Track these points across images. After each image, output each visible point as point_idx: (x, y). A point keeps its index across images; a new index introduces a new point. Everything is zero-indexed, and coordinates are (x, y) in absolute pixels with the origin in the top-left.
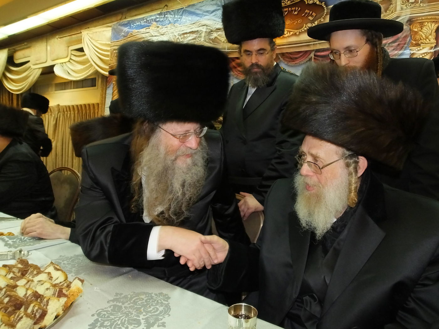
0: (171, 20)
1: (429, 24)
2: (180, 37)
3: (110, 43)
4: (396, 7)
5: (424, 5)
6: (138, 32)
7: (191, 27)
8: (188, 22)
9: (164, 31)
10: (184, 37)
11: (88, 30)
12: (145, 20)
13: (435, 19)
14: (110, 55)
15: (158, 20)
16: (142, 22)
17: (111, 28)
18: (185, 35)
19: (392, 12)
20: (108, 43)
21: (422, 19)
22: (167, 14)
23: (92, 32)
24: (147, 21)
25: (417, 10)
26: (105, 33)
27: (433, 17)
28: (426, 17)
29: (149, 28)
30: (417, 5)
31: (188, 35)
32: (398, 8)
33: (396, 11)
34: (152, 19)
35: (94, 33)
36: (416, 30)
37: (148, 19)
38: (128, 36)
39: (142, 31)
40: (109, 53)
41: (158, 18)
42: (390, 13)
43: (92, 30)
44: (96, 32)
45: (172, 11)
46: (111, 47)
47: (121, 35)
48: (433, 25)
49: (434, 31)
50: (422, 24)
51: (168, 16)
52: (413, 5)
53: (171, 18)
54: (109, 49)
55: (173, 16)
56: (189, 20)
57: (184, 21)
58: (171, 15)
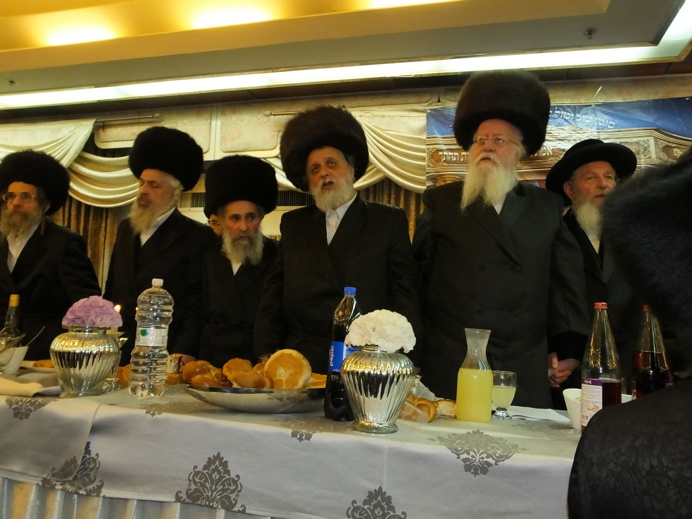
0: (570, 119)
3: (423, 138)
8: (609, 127)
9: (564, 135)
11: (361, 110)
14: (427, 158)
17: (425, 114)
20: (418, 137)
22: (557, 110)
23: (370, 115)
26: (405, 120)
35: (376, 116)
43: (372, 112)
44: (383, 116)
45: (567, 106)
46: (427, 145)
51: (562, 112)
53: (568, 116)
54: (424, 147)
55: (572, 115)
56: (611, 125)
57: (601, 124)
58: (567, 112)
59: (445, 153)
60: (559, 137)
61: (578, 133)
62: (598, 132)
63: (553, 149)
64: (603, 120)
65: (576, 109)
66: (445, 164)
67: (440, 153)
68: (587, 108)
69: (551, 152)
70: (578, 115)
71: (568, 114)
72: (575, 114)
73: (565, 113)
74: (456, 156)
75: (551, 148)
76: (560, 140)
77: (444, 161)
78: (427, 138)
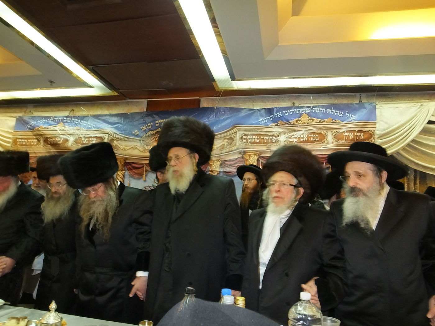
0: (78, 123)
1: (254, 156)
2: (85, 139)
3: (13, 131)
4: (236, 143)
5: (251, 145)
6: (45, 128)
7: (95, 133)
8: (93, 128)
10: (89, 140)
12: (52, 119)
13: (256, 153)
14: (11, 142)
15: (65, 121)
16: (49, 120)
17: (14, 119)
18: (90, 139)
19: (234, 146)
20: (10, 131)
21: (250, 153)
22: (73, 118)
24: (54, 120)
25: (247, 147)
26: (8, 121)
27: (255, 152)
28: (252, 152)
29: (56, 127)
30: (247, 144)
31: (93, 139)
32: (237, 144)
33: (236, 145)
34: (59, 119)
36: (247, 158)
37: (55, 119)
38: (35, 130)
39: (49, 128)
40: (10, 140)
41: (65, 120)
42: (233, 146)
45: (78, 116)
46: (13, 135)
47: (26, 127)
48: (255, 156)
49: (256, 160)
50: (250, 155)
51: (75, 120)
52: (245, 144)
53: (77, 121)
54: (11, 136)
55: (80, 121)
56: (94, 127)
57: (90, 126)
58: (78, 119)
59: (20, 140)
60: (69, 133)
61: (78, 131)
62: (87, 131)
63: (63, 140)
64: (91, 124)
65: (83, 118)
66: (19, 146)
67: (18, 140)
68: (87, 117)
69: (62, 141)
70: (82, 121)
71: (78, 120)
72: (81, 121)
73: (76, 120)
74: (26, 142)
75: (62, 139)
76: (68, 135)
77: (19, 145)
78: (14, 132)
